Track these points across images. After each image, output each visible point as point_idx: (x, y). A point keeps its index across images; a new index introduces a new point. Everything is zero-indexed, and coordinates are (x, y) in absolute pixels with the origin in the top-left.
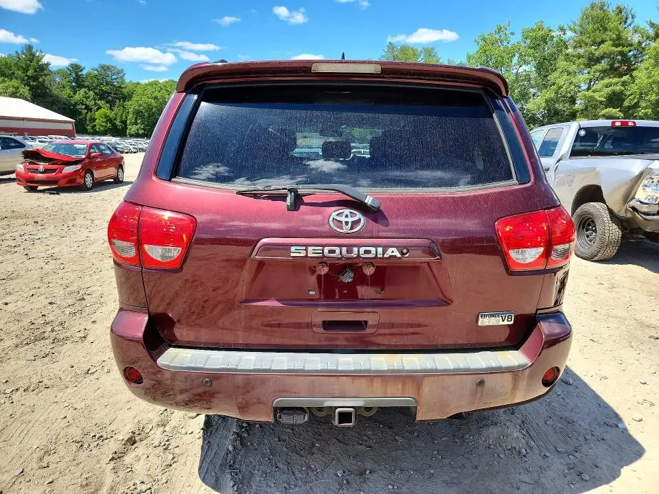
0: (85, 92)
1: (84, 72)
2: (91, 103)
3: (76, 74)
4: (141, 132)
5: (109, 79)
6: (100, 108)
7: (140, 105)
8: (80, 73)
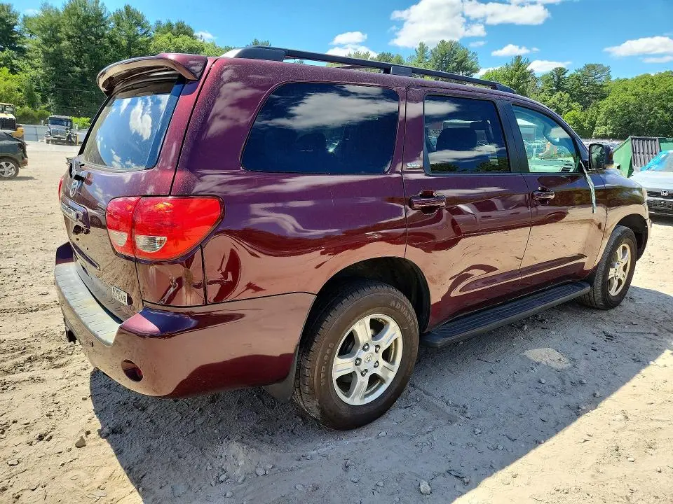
0: (561, 95)
1: (567, 75)
2: (563, 105)
3: (559, 77)
4: (609, 133)
5: (590, 79)
6: (571, 109)
7: (616, 103)
8: (563, 76)
